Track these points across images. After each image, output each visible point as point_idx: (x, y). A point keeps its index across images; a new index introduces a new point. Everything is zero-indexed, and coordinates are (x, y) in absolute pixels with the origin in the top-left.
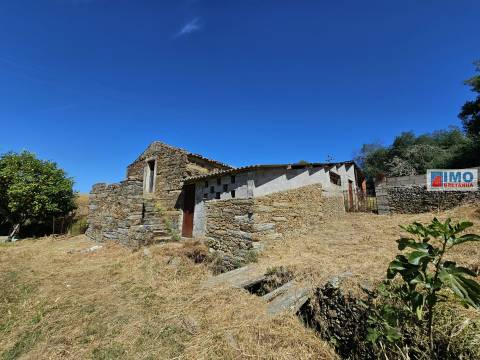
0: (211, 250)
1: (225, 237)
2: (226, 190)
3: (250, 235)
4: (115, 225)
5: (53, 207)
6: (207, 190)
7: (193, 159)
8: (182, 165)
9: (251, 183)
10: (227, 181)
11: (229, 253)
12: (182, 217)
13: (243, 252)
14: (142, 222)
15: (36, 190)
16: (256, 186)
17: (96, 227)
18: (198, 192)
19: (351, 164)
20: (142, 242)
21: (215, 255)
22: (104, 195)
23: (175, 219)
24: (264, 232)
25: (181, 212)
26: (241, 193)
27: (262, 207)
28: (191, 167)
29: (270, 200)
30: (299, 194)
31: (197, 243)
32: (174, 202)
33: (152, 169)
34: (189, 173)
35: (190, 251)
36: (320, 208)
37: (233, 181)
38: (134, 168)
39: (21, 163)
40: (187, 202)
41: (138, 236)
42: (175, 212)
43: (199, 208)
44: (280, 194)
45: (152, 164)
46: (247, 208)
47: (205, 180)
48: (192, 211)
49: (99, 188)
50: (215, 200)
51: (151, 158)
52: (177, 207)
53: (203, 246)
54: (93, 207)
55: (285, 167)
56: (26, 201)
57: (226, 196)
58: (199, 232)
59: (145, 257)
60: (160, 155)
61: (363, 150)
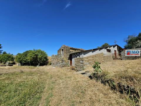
0: (76, 68)
1: (78, 65)
2: (78, 56)
3: (83, 65)
4: (57, 63)
5: (45, 60)
6: (75, 56)
7: (71, 49)
8: (69, 50)
9: (83, 54)
10: (78, 54)
11: (79, 69)
12: (70, 62)
13: (82, 68)
14: (62, 62)
15: (42, 57)
16: (84, 55)
17: (53, 64)
18: (73, 56)
19: (116, 46)
20: (62, 66)
21: (77, 69)
22: (54, 57)
23: (68, 62)
24: (86, 64)
25: (70, 61)
26: (81, 56)
27: (85, 59)
28: (71, 50)
29: (88, 58)
30: (95, 56)
31: (73, 67)
32: (68, 58)
33: (63, 51)
34: (71, 52)
35: (72, 68)
36: (103, 59)
37: (79, 54)
38: (59, 51)
39: (39, 51)
40: (70, 58)
41: (62, 65)
42: (68, 60)
43: (73, 60)
44: (90, 56)
45: (63, 50)
46: (82, 59)
47: (74, 54)
48: (72, 60)
49: (53, 56)
50: (76, 58)
51: (62, 49)
52: (68, 59)
53: (74, 67)
54: (52, 60)
55: (91, 50)
56: (41, 59)
57: (78, 57)
58: (73, 65)
59: (63, 69)
60: (64, 48)
61: (128, 38)
